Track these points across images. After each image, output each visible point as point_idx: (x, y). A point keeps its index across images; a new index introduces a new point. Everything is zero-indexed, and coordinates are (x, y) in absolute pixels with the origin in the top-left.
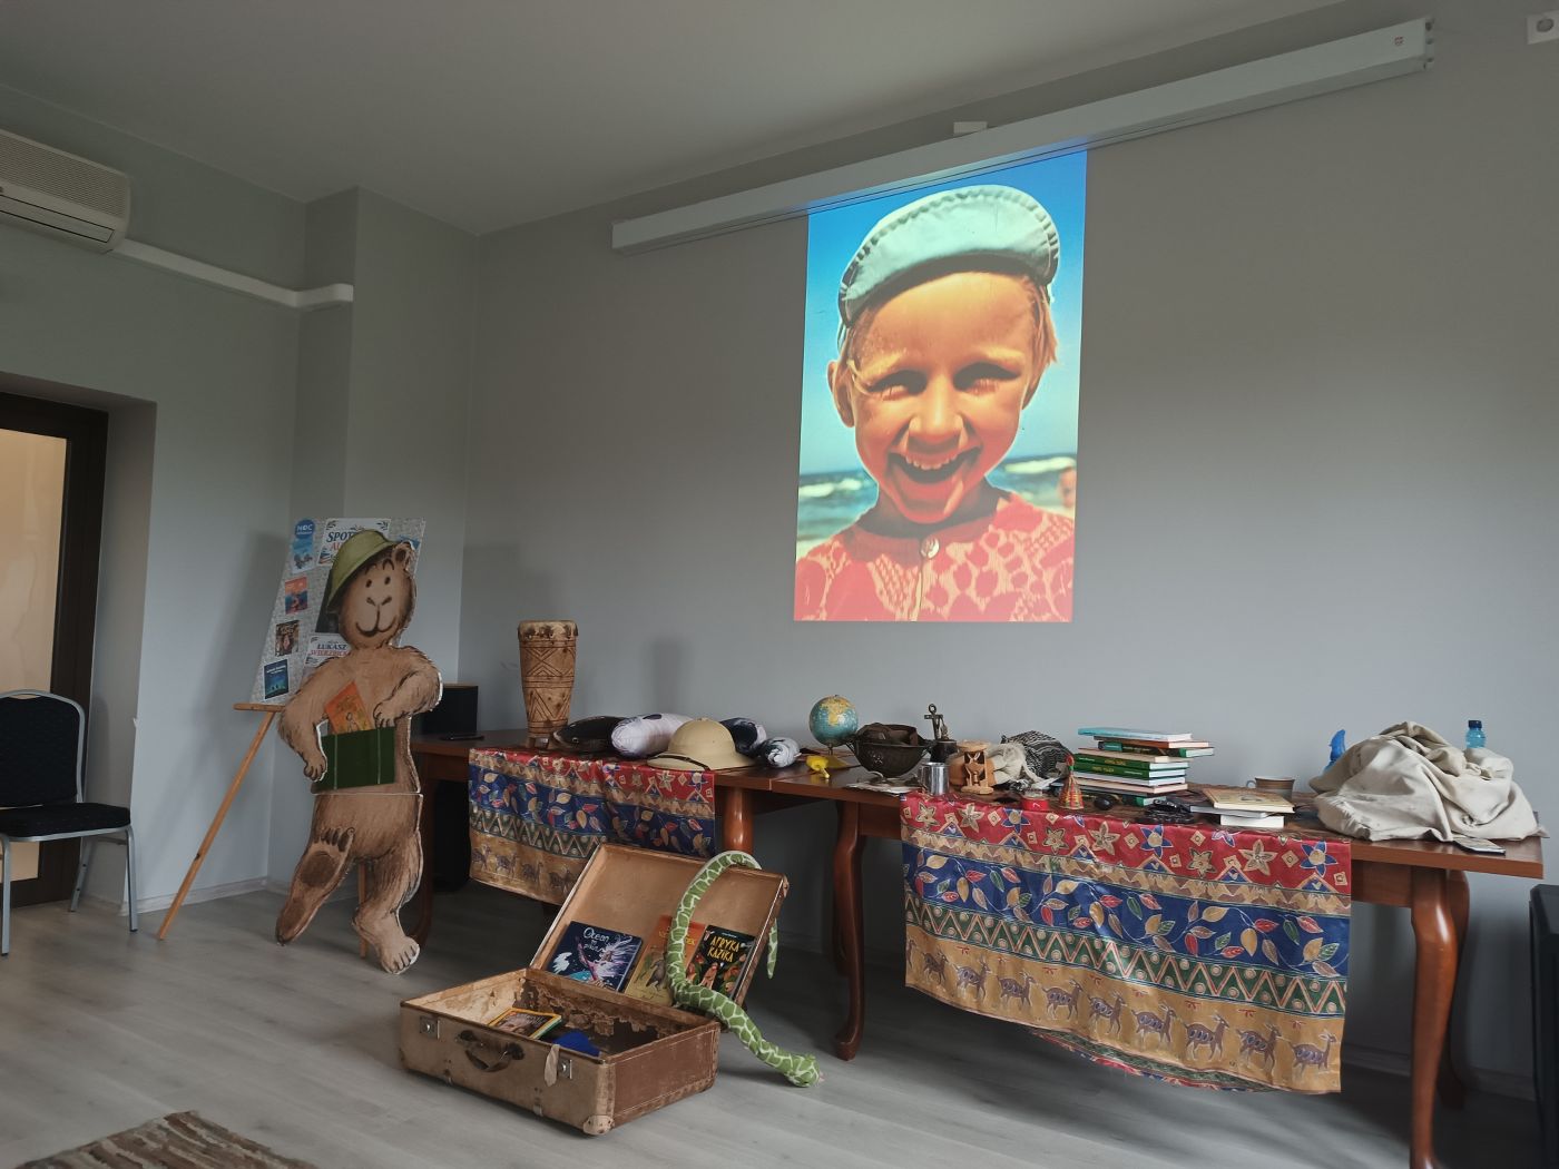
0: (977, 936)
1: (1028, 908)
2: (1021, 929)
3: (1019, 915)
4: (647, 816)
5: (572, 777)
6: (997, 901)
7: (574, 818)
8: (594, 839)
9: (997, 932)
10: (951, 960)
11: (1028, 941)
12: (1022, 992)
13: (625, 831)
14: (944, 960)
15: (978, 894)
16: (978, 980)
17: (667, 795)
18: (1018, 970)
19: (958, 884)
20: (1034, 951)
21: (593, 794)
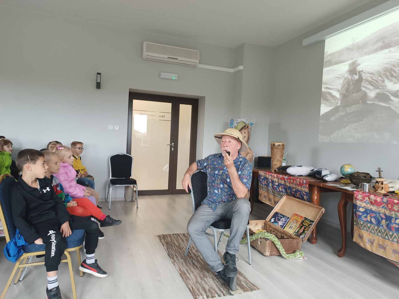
0: (373, 231)
1: (387, 226)
2: (385, 231)
3: (385, 227)
4: (294, 190)
5: (278, 179)
6: (379, 223)
7: (279, 189)
8: (283, 194)
9: (378, 231)
10: (365, 236)
11: (387, 235)
12: (385, 248)
13: (290, 193)
14: (363, 236)
15: (373, 220)
16: (372, 243)
17: (298, 185)
18: (383, 242)
19: (368, 216)
20: (388, 238)
21: (283, 183)
